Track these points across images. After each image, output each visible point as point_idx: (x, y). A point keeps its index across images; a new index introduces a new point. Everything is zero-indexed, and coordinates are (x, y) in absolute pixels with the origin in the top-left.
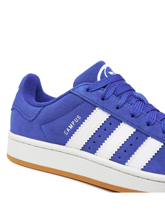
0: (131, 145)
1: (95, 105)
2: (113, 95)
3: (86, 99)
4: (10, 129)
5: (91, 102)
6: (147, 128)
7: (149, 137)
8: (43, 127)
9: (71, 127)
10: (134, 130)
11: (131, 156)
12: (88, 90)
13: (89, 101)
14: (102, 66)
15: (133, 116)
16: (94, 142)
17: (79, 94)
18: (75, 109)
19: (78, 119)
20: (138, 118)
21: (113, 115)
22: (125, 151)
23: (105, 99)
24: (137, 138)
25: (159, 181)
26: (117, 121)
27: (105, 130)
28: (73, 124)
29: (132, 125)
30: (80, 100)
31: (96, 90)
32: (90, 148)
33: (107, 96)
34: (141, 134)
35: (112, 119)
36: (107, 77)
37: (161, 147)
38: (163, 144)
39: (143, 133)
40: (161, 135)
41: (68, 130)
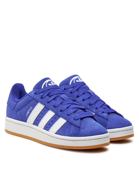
0: (52, 121)
1: (38, 101)
2: (47, 96)
3: (34, 98)
4: (6, 115)
5: (36, 99)
6: (60, 113)
7: (61, 117)
8: (18, 112)
9: (28, 112)
10: (54, 114)
11: (51, 127)
12: (35, 94)
13: (35, 99)
14: (45, 81)
15: (54, 107)
16: (38, 120)
17: (31, 96)
18: (29, 103)
19: (31, 108)
20: (57, 108)
21: (46, 106)
22: (49, 124)
23: (42, 98)
24: (55, 118)
25: (61, 139)
26: (47, 109)
27: (42, 114)
28: (29, 111)
29: (53, 111)
30: (32, 99)
31: (39, 93)
32: (36, 123)
33: (43, 97)
34: (57, 116)
35: (45, 108)
36: (47, 86)
37: (65, 122)
38: (66, 121)
39: (58, 115)
40: (66, 116)
41: (27, 114)
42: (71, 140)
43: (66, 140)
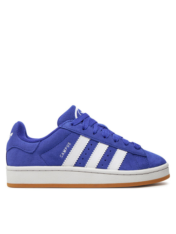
0: (108, 156)
1: (79, 134)
2: (89, 126)
5: (76, 132)
6: (115, 144)
7: (117, 149)
8: (43, 155)
9: (65, 151)
10: (108, 146)
12: (72, 125)
13: (74, 131)
15: (105, 138)
16: (83, 159)
17: (67, 128)
18: (66, 139)
19: (69, 145)
20: (108, 138)
21: (92, 139)
22: (105, 160)
23: (85, 129)
24: (110, 151)
26: (95, 142)
27: (89, 149)
28: (66, 149)
29: (105, 143)
30: (68, 132)
31: (78, 124)
32: (80, 164)
33: (86, 127)
35: (92, 141)
36: (81, 115)
37: (126, 154)
38: (127, 152)
39: (114, 147)
40: (125, 146)
41: (63, 154)
42: (144, 174)
43: (136, 175)
